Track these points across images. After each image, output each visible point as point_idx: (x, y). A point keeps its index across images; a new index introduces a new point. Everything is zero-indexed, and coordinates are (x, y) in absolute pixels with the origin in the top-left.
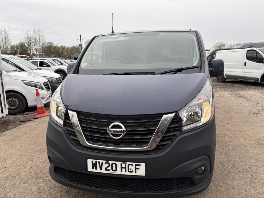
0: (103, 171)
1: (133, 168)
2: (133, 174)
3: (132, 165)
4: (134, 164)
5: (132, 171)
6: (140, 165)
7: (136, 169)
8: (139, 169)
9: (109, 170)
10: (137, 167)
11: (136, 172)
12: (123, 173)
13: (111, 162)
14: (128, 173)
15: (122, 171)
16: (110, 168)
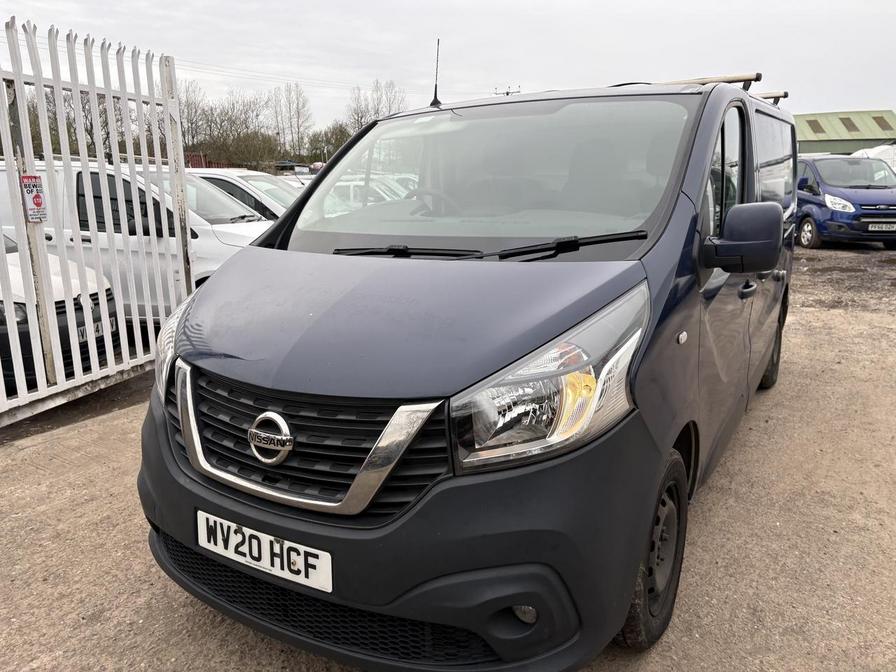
0: (230, 554)
1: (299, 562)
2: (300, 579)
3: (299, 554)
4: (302, 548)
5: (298, 572)
6: (316, 556)
7: (308, 566)
8: (314, 567)
9: (244, 555)
10: (311, 560)
11: (307, 576)
12: (277, 571)
13: (248, 531)
14: (286, 575)
15: (272, 565)
16: (245, 549)
